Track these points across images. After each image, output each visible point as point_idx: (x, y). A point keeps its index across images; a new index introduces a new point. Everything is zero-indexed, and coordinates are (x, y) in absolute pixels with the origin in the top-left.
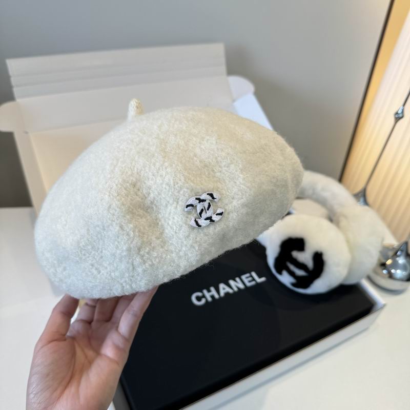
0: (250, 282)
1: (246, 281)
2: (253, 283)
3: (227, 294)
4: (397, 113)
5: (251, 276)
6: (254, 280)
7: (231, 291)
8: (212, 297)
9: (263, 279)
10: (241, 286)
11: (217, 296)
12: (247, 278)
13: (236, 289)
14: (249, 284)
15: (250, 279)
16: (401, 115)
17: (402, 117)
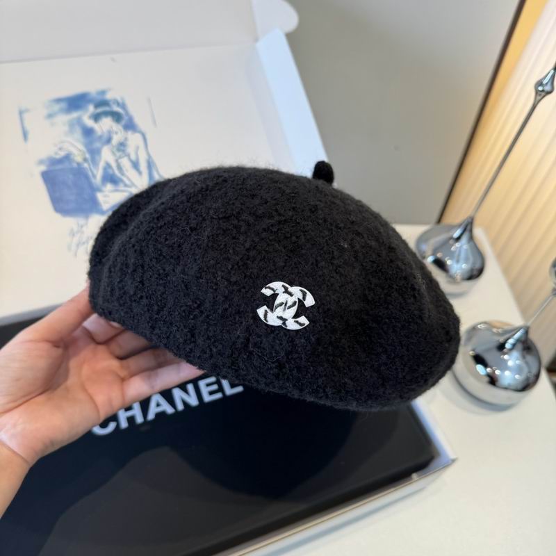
0: (211, 393)
1: (205, 391)
2: (219, 395)
3: (161, 416)
4: (540, 83)
5: (218, 382)
6: (221, 389)
7: (170, 410)
8: (131, 420)
9: (240, 389)
10: (193, 401)
11: (139, 419)
12: (208, 385)
13: (180, 407)
14: (207, 398)
15: (215, 387)
16: (548, 88)
17: (549, 92)
